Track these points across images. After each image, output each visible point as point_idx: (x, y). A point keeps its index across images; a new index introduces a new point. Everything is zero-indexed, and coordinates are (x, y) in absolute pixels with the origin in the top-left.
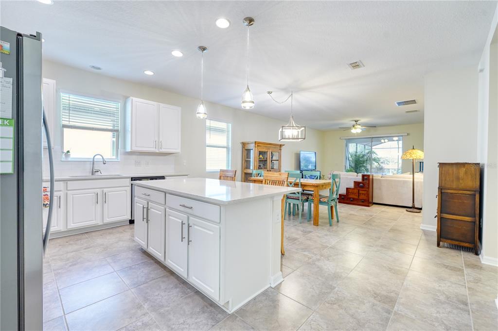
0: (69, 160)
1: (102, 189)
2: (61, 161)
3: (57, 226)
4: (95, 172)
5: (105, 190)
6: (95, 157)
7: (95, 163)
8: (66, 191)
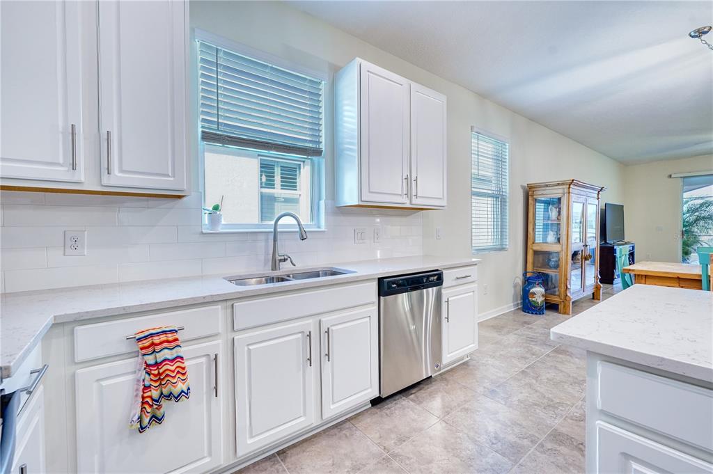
0: (220, 230)
1: (317, 318)
2: (202, 233)
3: (210, 454)
4: (280, 261)
5: (324, 319)
6: (280, 222)
7: (279, 237)
8: (230, 336)
